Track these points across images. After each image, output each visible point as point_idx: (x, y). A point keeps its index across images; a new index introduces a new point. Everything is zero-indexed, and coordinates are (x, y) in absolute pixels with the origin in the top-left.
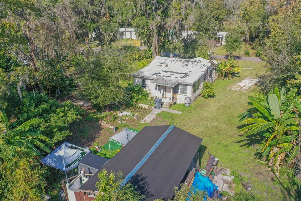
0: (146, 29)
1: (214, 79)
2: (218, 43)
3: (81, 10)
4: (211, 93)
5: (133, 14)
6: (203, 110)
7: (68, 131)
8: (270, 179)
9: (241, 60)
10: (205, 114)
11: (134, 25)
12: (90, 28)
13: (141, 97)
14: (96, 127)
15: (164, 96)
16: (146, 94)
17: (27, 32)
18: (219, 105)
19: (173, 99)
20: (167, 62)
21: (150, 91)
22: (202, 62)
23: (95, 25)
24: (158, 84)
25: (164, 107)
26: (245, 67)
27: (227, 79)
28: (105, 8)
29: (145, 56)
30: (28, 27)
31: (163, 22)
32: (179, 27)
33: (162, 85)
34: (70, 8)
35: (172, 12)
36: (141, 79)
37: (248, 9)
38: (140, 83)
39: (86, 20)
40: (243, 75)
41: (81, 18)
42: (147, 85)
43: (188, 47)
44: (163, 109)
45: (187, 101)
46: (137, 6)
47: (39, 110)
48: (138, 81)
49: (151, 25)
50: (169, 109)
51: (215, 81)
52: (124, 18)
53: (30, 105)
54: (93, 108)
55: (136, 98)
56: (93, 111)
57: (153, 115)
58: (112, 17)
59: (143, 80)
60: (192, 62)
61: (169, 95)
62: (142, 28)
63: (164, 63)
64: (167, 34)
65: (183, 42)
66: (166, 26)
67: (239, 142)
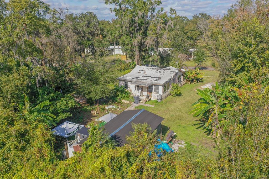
0: (130, 46)
1: (182, 83)
2: (191, 58)
3: (80, 31)
4: (178, 92)
5: (120, 34)
6: (171, 104)
7: (69, 113)
8: (212, 147)
9: (207, 70)
10: (172, 107)
11: (120, 42)
12: (86, 45)
13: (124, 95)
14: (89, 115)
15: (142, 95)
16: (128, 93)
17: (40, 46)
18: (184, 101)
19: (148, 96)
20: (145, 69)
21: (131, 91)
22: (172, 69)
23: (90, 43)
24: (136, 85)
25: (141, 102)
26: (210, 75)
27: (193, 83)
28: (98, 30)
29: (129, 67)
30: (41, 43)
31: (143, 40)
32: (155, 44)
33: (139, 85)
34: (71, 29)
35: (150, 32)
36: (124, 82)
37: (214, 31)
38: (123, 85)
39: (83, 39)
40: (206, 81)
41: (80, 37)
42: (129, 87)
43: (163, 59)
44: (140, 104)
45: (159, 98)
46: (123, 28)
47: (49, 97)
48: (122, 84)
49: (133, 42)
50: (145, 103)
51: (183, 85)
52: (113, 37)
53: (43, 94)
54: (87, 103)
55: (120, 96)
56: (86, 105)
57: (132, 107)
58: (104, 37)
59: (125, 82)
60: (164, 69)
61: (145, 94)
62: (127, 44)
63: (143, 71)
64: (147, 49)
65: (159, 56)
66: (146, 43)
67: (195, 125)
